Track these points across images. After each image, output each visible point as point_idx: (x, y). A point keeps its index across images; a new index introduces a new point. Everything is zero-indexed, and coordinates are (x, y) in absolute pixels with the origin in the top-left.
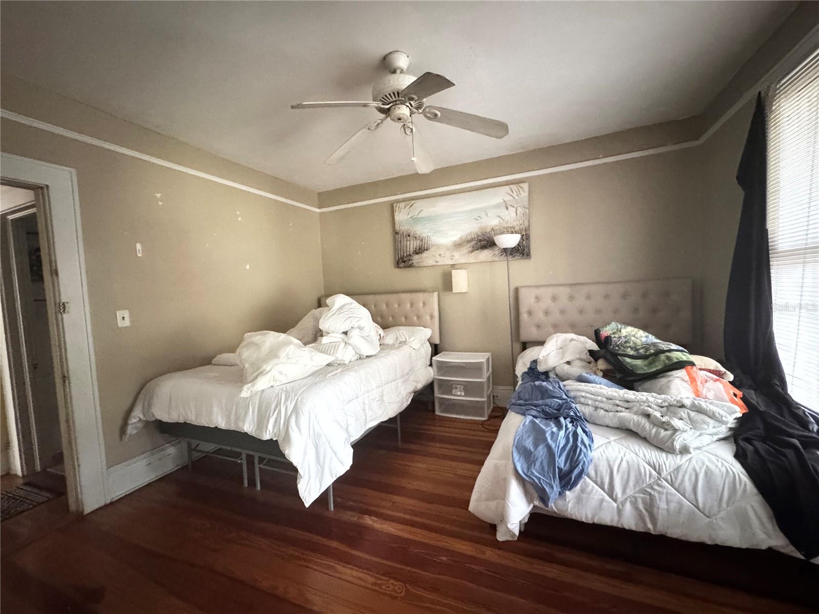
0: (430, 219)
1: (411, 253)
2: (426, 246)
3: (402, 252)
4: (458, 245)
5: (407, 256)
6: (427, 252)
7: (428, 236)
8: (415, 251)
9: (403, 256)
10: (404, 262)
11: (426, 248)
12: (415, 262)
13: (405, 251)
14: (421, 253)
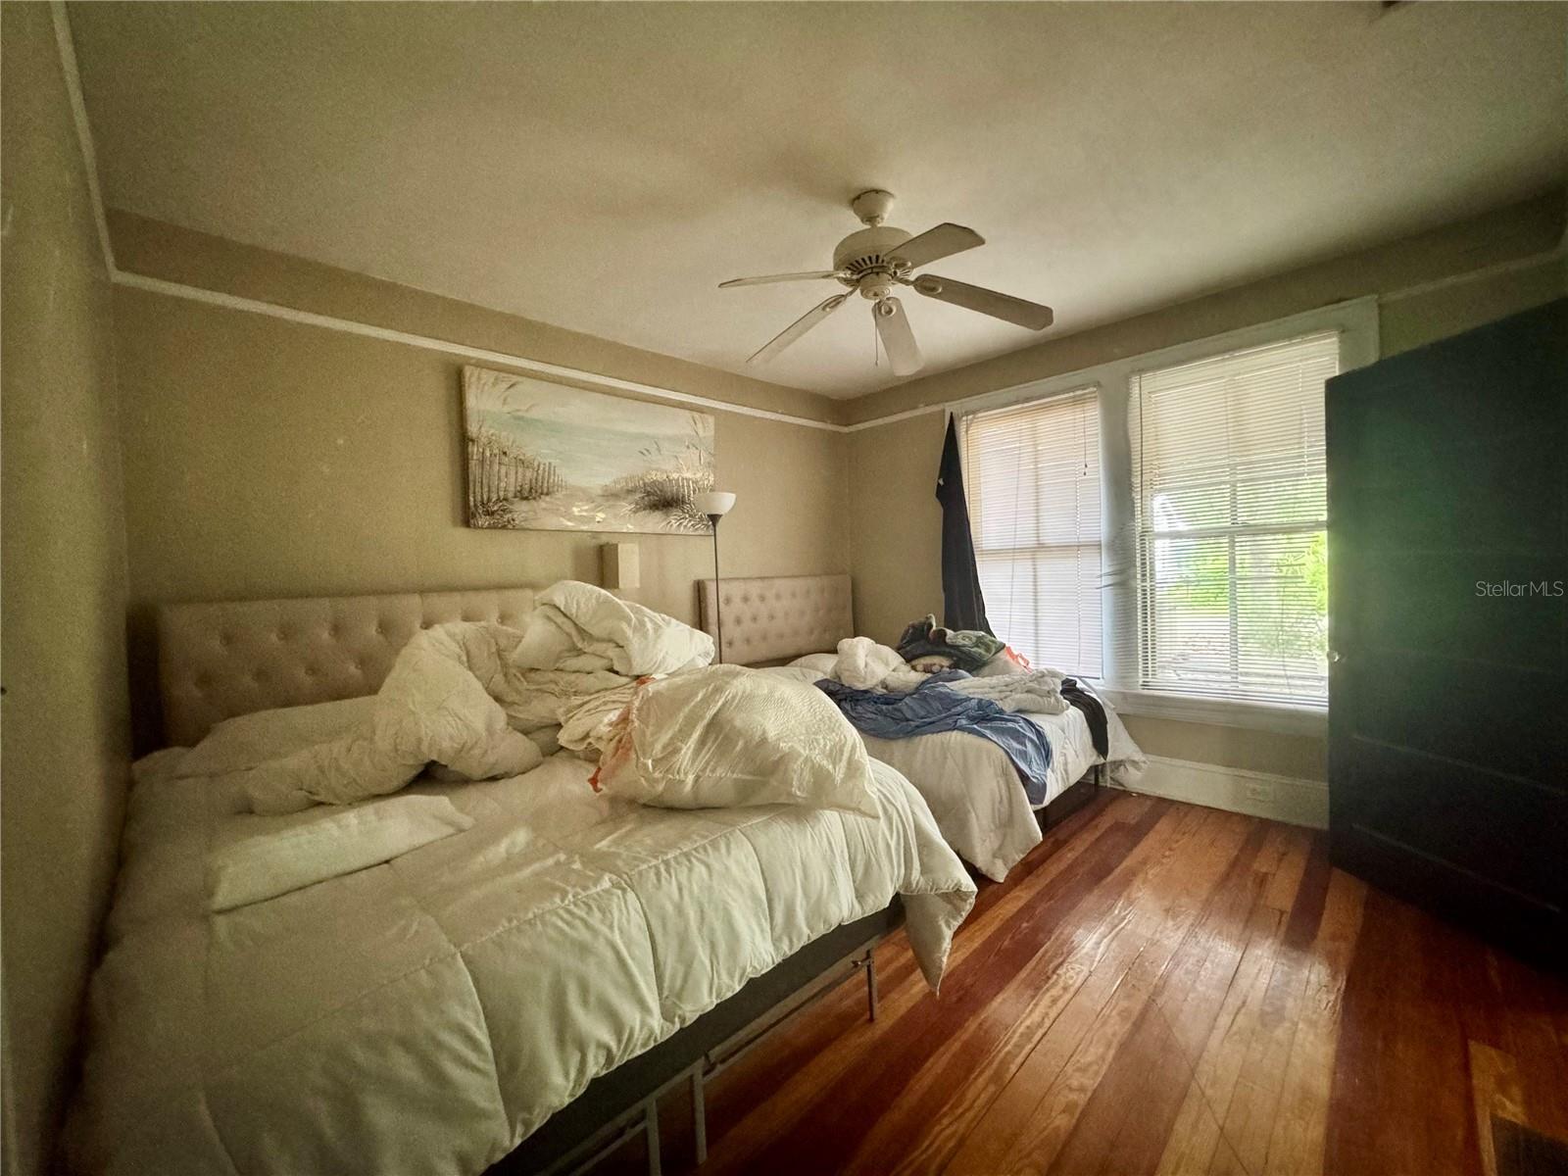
0: (553, 428)
1: (510, 495)
2: (545, 485)
3: (486, 489)
4: (611, 496)
5: (498, 499)
6: (548, 498)
7: (550, 463)
8: (520, 492)
9: (489, 500)
10: (491, 514)
11: (545, 490)
12: (518, 518)
13: (494, 489)
14: (534, 499)
